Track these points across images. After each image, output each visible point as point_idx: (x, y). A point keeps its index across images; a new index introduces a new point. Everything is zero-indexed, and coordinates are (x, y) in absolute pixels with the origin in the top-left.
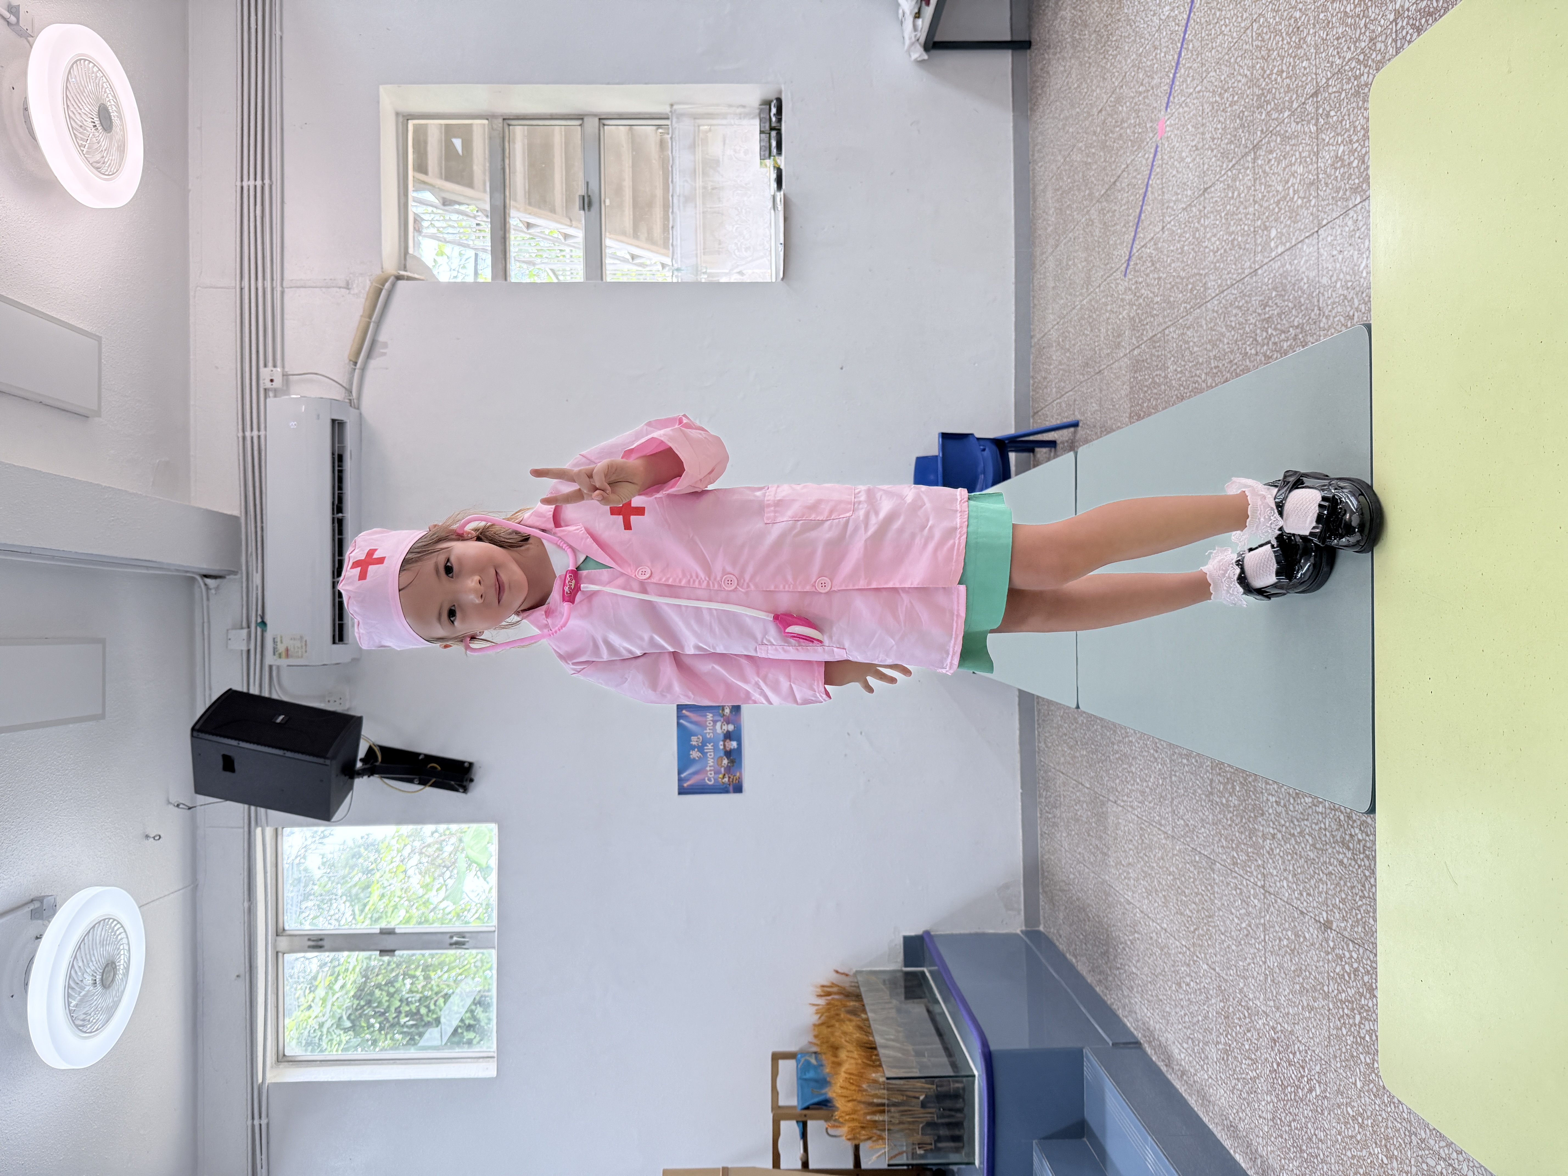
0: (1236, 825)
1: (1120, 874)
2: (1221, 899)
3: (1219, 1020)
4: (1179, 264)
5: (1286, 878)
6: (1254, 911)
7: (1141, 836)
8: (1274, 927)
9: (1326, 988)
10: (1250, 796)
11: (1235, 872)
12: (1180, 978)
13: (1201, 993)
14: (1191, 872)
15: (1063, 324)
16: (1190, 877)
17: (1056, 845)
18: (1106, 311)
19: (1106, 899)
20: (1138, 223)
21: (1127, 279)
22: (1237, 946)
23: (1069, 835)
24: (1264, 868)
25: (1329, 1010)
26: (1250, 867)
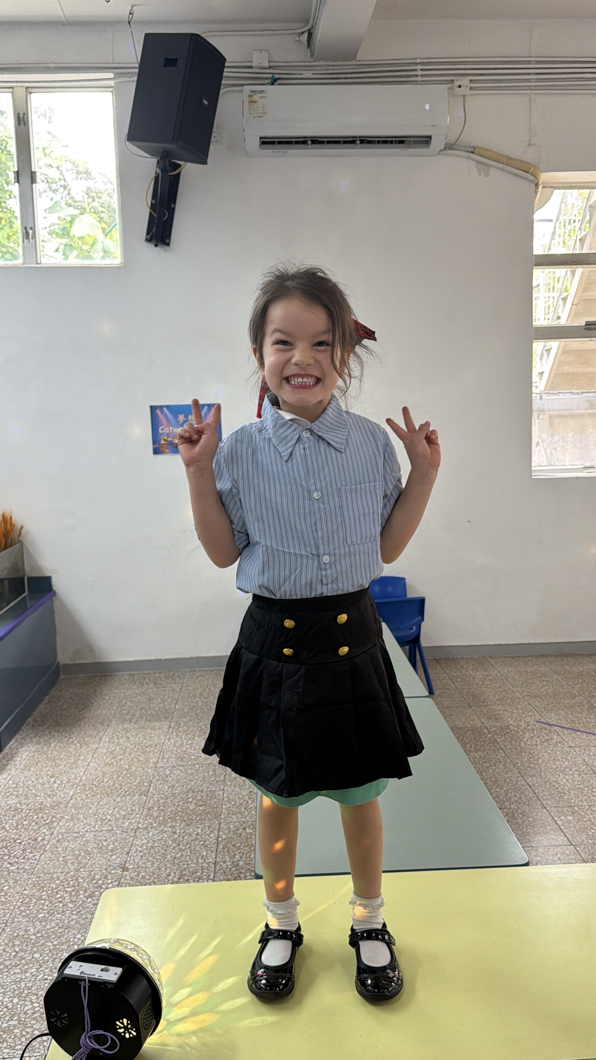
0: (176, 809)
1: (119, 732)
2: (122, 801)
3: (37, 805)
4: (547, 757)
5: (148, 842)
6: (120, 823)
7: (151, 745)
8: (113, 836)
9: (82, 870)
10: (197, 816)
11: (143, 810)
12: (58, 777)
13: (52, 791)
14: (135, 780)
15: (502, 679)
16: (131, 780)
17: (127, 686)
18: (513, 709)
19: (99, 723)
20: (574, 730)
21: (535, 723)
22: (92, 813)
23: (138, 695)
24: (151, 828)
25: (69, 872)
26: (149, 819)
